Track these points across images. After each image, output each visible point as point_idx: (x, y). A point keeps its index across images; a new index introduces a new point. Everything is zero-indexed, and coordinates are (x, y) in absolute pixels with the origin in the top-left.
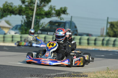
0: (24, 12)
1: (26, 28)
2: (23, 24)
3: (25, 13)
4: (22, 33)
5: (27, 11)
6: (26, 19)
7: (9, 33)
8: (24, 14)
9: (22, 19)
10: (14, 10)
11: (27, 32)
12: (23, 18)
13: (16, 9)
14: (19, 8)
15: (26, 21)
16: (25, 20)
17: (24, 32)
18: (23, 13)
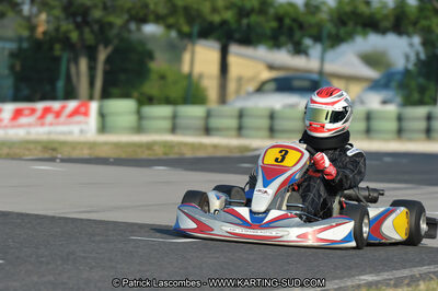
0: (415, 24)
1: (422, 80)
2: (411, 67)
3: (419, 26)
4: (408, 102)
5: (426, 18)
6: (420, 49)
7: (362, 102)
8: (415, 33)
9: (407, 49)
10: (378, 16)
11: (427, 99)
12: (411, 45)
13: (385, 12)
14: (395, 9)
15: (423, 56)
16: (418, 54)
17: (416, 96)
18: (411, 29)
